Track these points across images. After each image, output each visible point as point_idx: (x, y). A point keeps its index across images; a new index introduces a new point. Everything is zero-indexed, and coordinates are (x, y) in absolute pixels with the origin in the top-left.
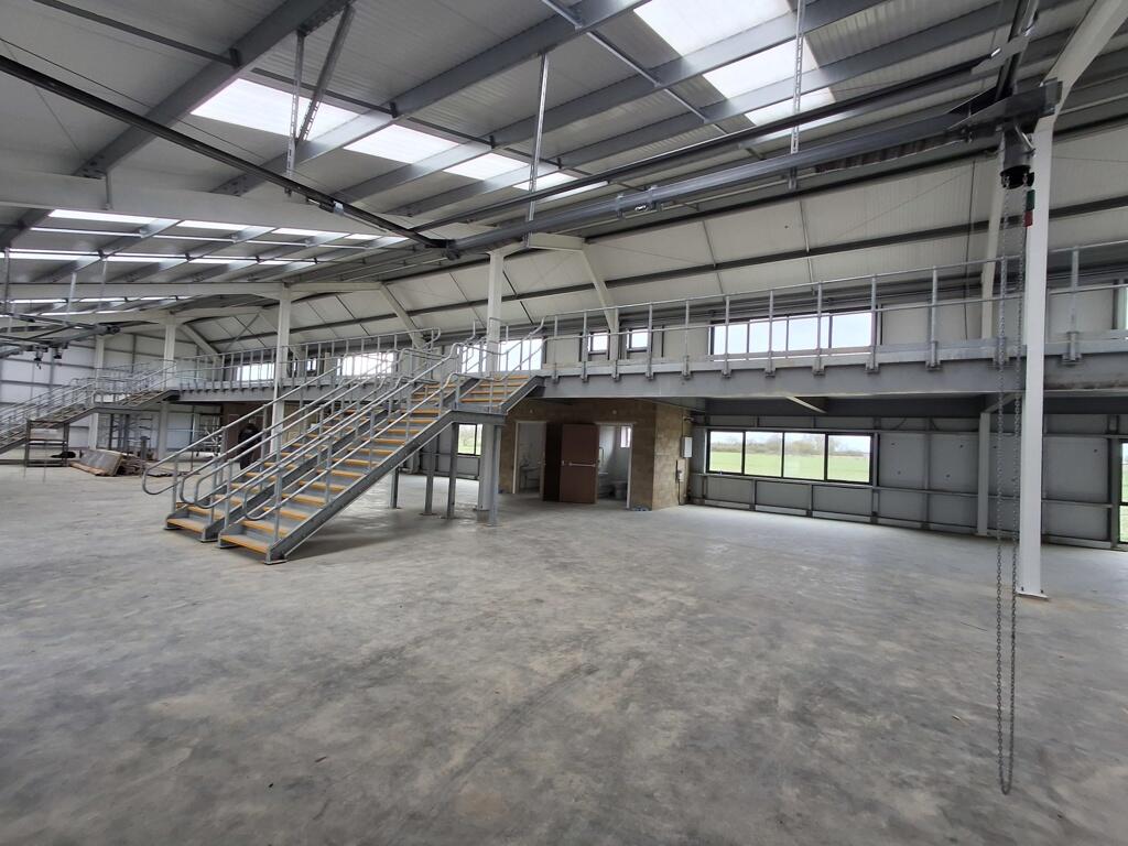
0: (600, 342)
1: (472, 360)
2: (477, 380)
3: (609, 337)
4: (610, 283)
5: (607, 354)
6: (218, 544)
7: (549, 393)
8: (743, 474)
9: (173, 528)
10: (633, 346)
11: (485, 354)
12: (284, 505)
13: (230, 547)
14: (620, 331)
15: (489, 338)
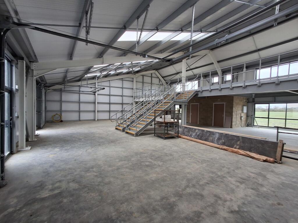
0: (216, 80)
1: (178, 88)
2: (180, 93)
3: (219, 78)
4: (219, 62)
5: (218, 83)
6: (125, 132)
7: (200, 95)
9: (116, 129)
10: (227, 80)
11: (182, 86)
12: (137, 124)
13: (127, 133)
14: (222, 75)
15: (183, 82)
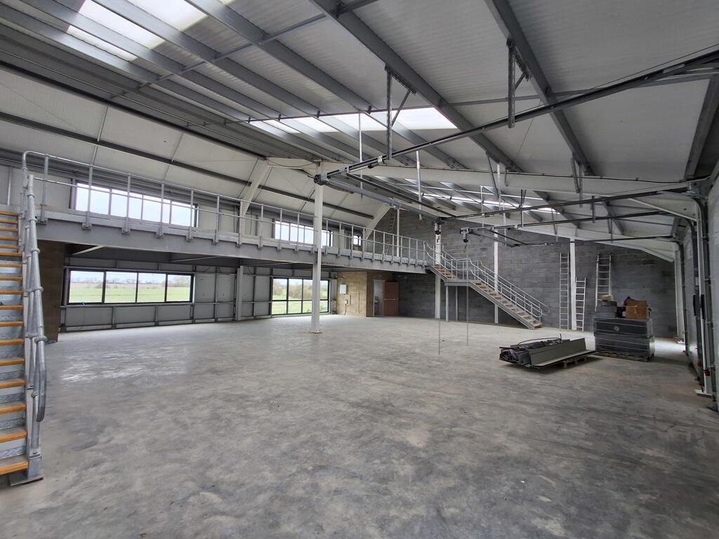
8: (103, 303)
